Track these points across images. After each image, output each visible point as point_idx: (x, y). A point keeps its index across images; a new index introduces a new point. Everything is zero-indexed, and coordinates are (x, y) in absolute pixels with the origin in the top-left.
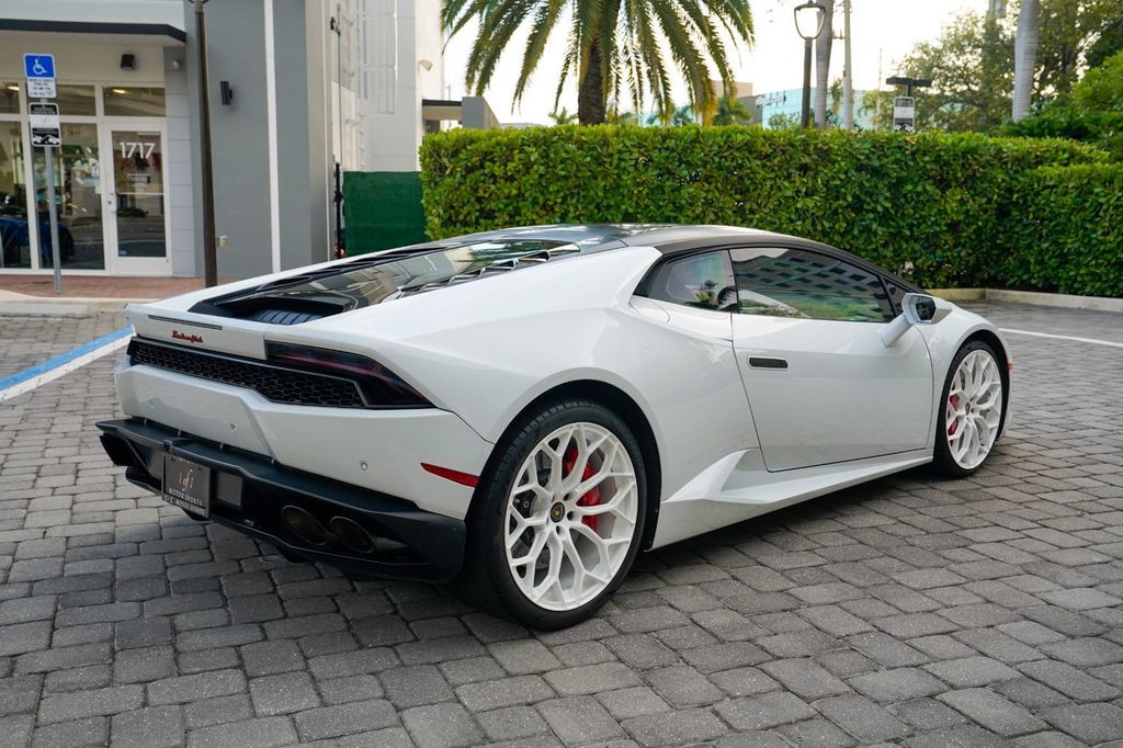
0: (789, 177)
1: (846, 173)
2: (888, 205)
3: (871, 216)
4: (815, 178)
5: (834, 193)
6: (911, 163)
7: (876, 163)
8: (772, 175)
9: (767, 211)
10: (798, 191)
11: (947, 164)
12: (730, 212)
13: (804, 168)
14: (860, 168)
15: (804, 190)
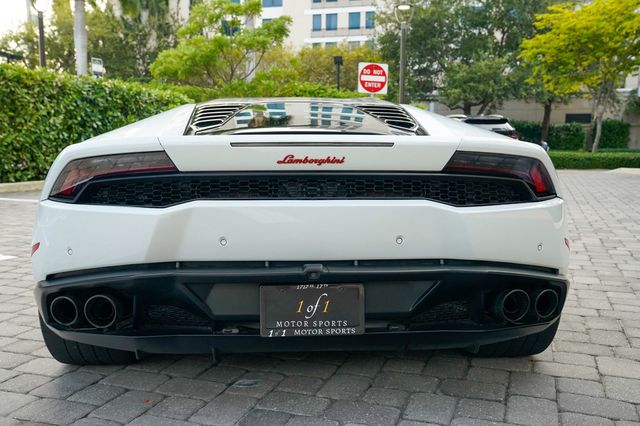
0: (42, 102)
1: (76, 102)
2: (99, 123)
3: (91, 130)
4: (58, 104)
5: (70, 115)
6: (110, 99)
7: (92, 97)
8: (33, 100)
9: (30, 124)
10: (49, 113)
11: (127, 100)
12: (6, 125)
13: (51, 97)
14: (83, 99)
15: (53, 111)
